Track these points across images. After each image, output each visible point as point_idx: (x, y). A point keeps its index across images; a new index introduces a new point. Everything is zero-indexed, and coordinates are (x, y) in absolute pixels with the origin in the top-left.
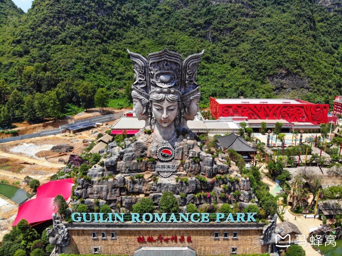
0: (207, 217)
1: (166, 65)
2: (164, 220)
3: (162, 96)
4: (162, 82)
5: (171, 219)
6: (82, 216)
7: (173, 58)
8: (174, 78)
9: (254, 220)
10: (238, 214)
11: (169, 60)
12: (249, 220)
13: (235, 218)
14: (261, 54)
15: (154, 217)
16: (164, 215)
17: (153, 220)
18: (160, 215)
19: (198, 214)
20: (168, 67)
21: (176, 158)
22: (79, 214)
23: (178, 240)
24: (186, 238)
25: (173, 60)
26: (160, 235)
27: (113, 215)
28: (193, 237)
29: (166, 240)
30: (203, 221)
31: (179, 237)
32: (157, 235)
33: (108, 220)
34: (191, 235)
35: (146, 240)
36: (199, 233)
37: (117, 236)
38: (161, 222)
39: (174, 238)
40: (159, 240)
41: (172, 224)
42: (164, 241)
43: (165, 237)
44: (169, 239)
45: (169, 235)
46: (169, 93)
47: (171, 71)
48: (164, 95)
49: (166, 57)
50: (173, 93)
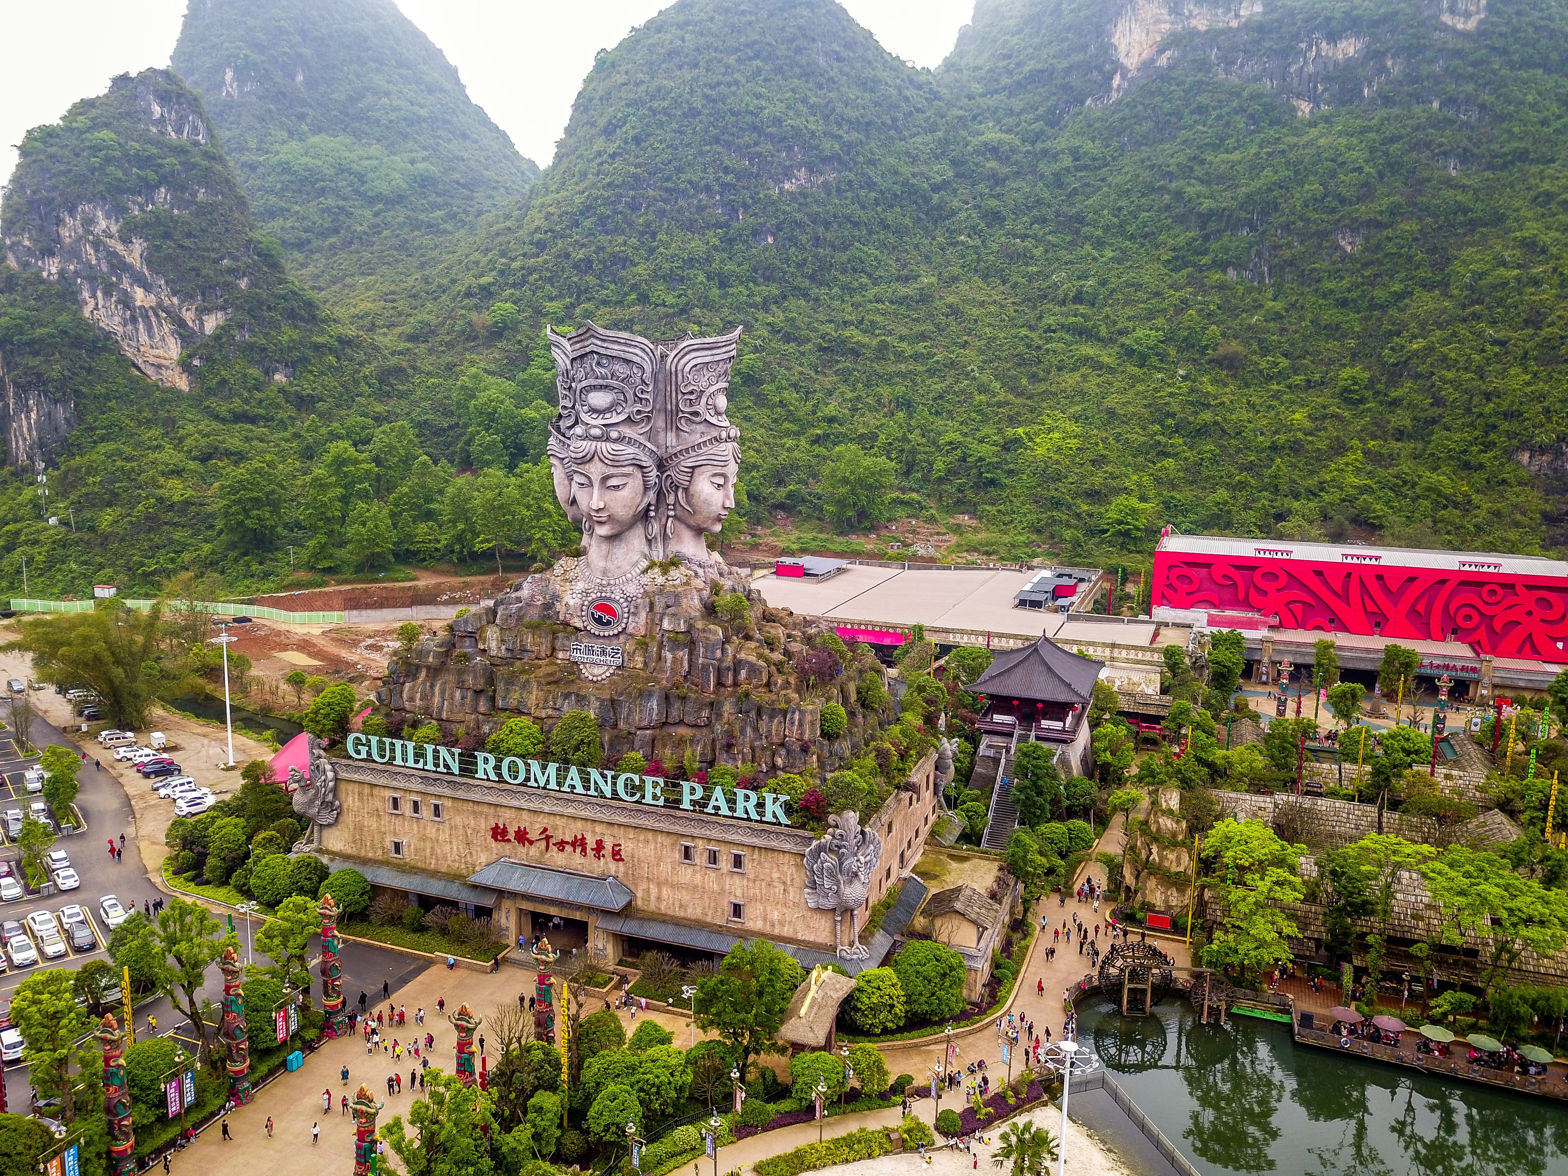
0: (658, 791)
1: (599, 364)
2: (553, 785)
3: (587, 446)
4: (593, 410)
5: (568, 781)
6: (368, 744)
7: (616, 347)
8: (626, 401)
9: (784, 820)
10: (740, 793)
11: (602, 351)
12: (769, 817)
13: (731, 802)
14: (1502, 343)
15: (528, 771)
16: (552, 768)
17: (527, 779)
18: (544, 768)
19: (636, 779)
20: (603, 371)
21: (630, 630)
22: (363, 738)
23: (588, 851)
24: (608, 845)
25: (614, 354)
26: (545, 830)
27: (436, 751)
28: (627, 847)
29: (561, 845)
30: (648, 799)
31: (591, 843)
32: (538, 828)
33: (425, 763)
34: (622, 842)
35: (511, 836)
36: (642, 838)
37: (445, 815)
38: (544, 788)
39: (579, 843)
40: (543, 844)
41: (572, 796)
42: (555, 849)
43: (558, 836)
44: (567, 843)
45: (567, 832)
46: (608, 439)
47: (614, 383)
48: (594, 444)
49: (595, 344)
50: (617, 440)
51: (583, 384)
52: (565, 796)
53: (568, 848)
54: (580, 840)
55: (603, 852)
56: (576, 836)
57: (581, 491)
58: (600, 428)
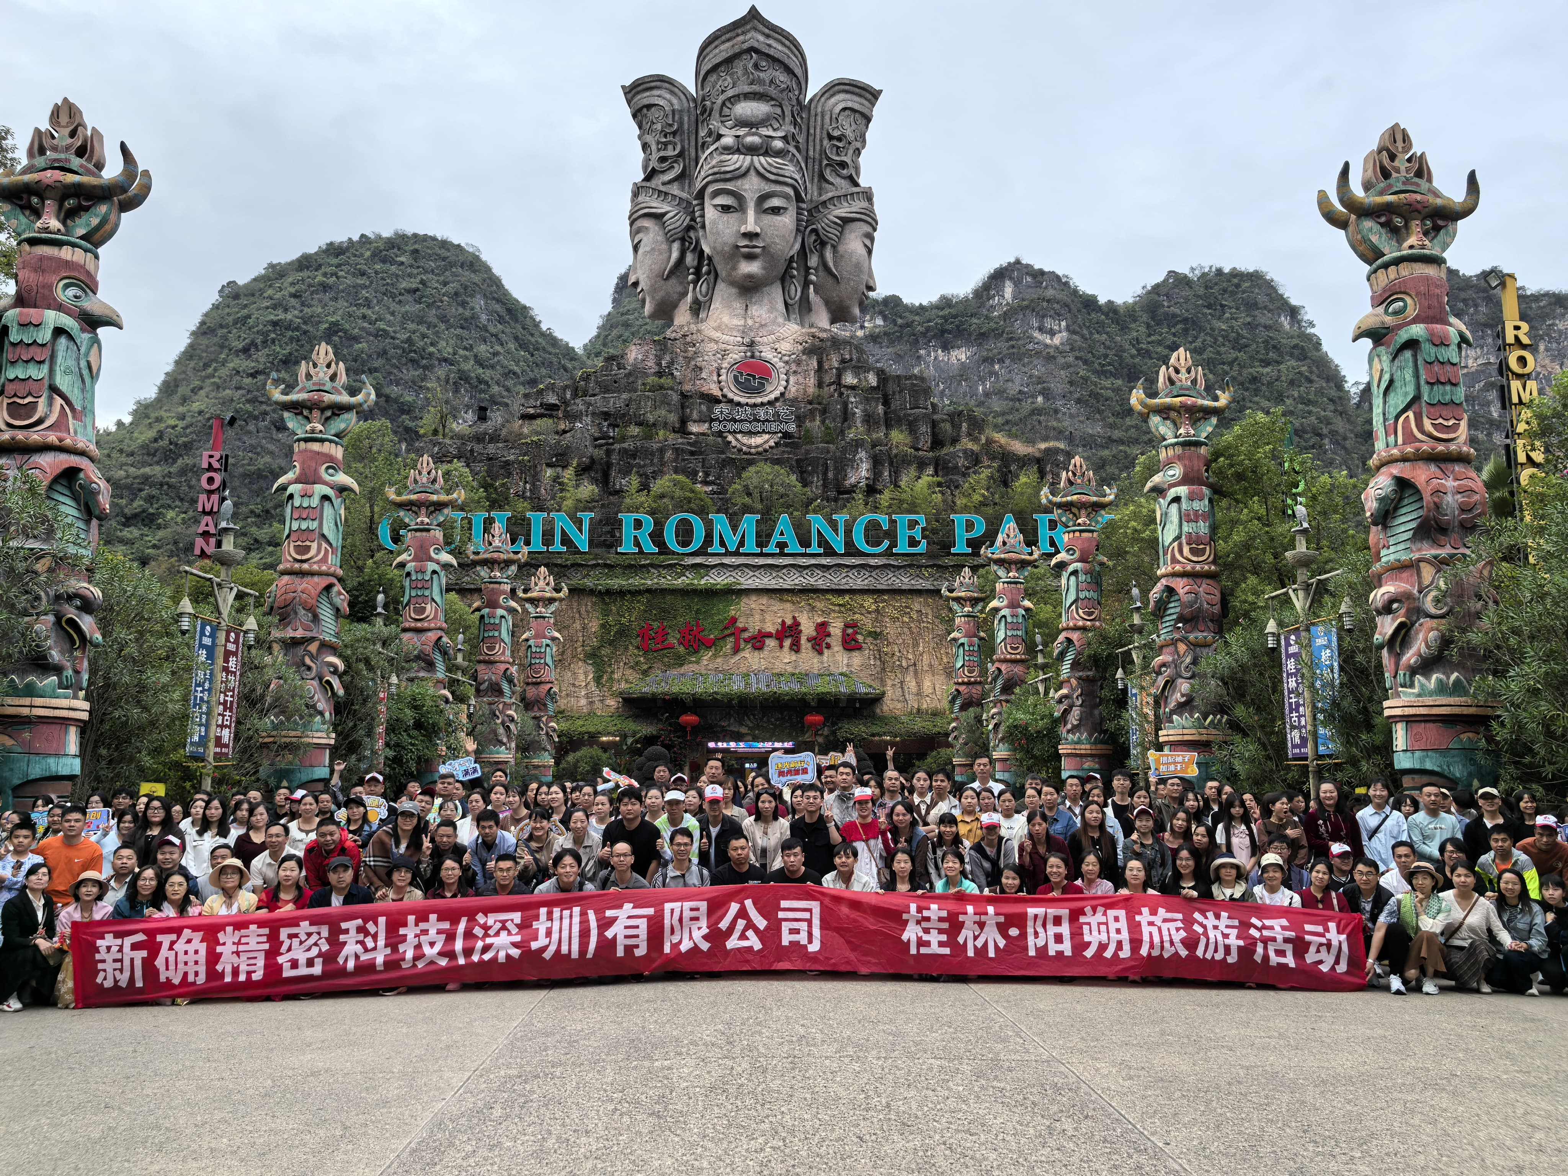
0: (917, 533)
1: (756, 66)
2: (751, 546)
5: (776, 538)
10: (1042, 521)
11: (764, 48)
15: (709, 532)
16: (749, 523)
17: (708, 543)
18: (734, 523)
23: (803, 642)
24: (836, 629)
25: (777, 55)
26: (733, 619)
27: (547, 521)
28: (866, 626)
29: (758, 641)
30: (902, 547)
31: (808, 628)
32: (719, 618)
33: (528, 543)
34: (858, 619)
35: (674, 638)
36: (888, 608)
38: (737, 553)
39: (790, 632)
40: (729, 644)
41: (780, 560)
42: (746, 647)
43: (754, 628)
44: (769, 635)
45: (768, 617)
46: (766, 153)
47: (772, 91)
48: (749, 158)
49: (756, 39)
50: (779, 153)
51: (730, 93)
52: (770, 561)
53: (771, 643)
54: (790, 627)
55: (828, 640)
56: (783, 622)
57: (726, 217)
58: (760, 136)
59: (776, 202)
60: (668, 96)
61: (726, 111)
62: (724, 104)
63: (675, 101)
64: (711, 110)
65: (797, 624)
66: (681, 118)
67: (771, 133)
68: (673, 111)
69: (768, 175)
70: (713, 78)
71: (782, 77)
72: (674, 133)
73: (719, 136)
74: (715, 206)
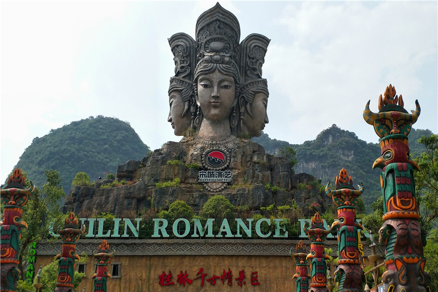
0: (283, 228)
1: (219, 27)
2: (210, 234)
3: (211, 65)
4: (213, 51)
15: (192, 228)
16: (210, 222)
17: (192, 232)
18: (203, 223)
19: (269, 221)
23: (234, 281)
24: (248, 275)
26: (202, 270)
27: (121, 222)
28: (262, 274)
29: (213, 281)
30: (277, 234)
31: (235, 274)
32: (196, 269)
33: (112, 233)
34: (258, 270)
35: (175, 279)
36: (272, 265)
37: (122, 272)
38: (204, 238)
39: (227, 276)
40: (199, 282)
41: (223, 241)
42: (208, 284)
43: (211, 274)
44: (218, 278)
45: (218, 269)
46: (222, 63)
47: (225, 37)
48: (215, 64)
49: (219, 16)
50: (228, 63)
51: (208, 38)
52: (219, 241)
53: (219, 282)
54: (227, 274)
55: (244, 280)
56: (224, 271)
57: (206, 89)
58: (220, 56)
59: (226, 83)
60: (185, 41)
61: (207, 46)
62: (206, 43)
63: (187, 43)
64: (201, 45)
65: (230, 272)
66: (190, 50)
67: (225, 54)
68: (187, 47)
69: (223, 71)
70: (202, 32)
71: (229, 31)
72: (187, 56)
73: (204, 56)
74: (201, 85)
